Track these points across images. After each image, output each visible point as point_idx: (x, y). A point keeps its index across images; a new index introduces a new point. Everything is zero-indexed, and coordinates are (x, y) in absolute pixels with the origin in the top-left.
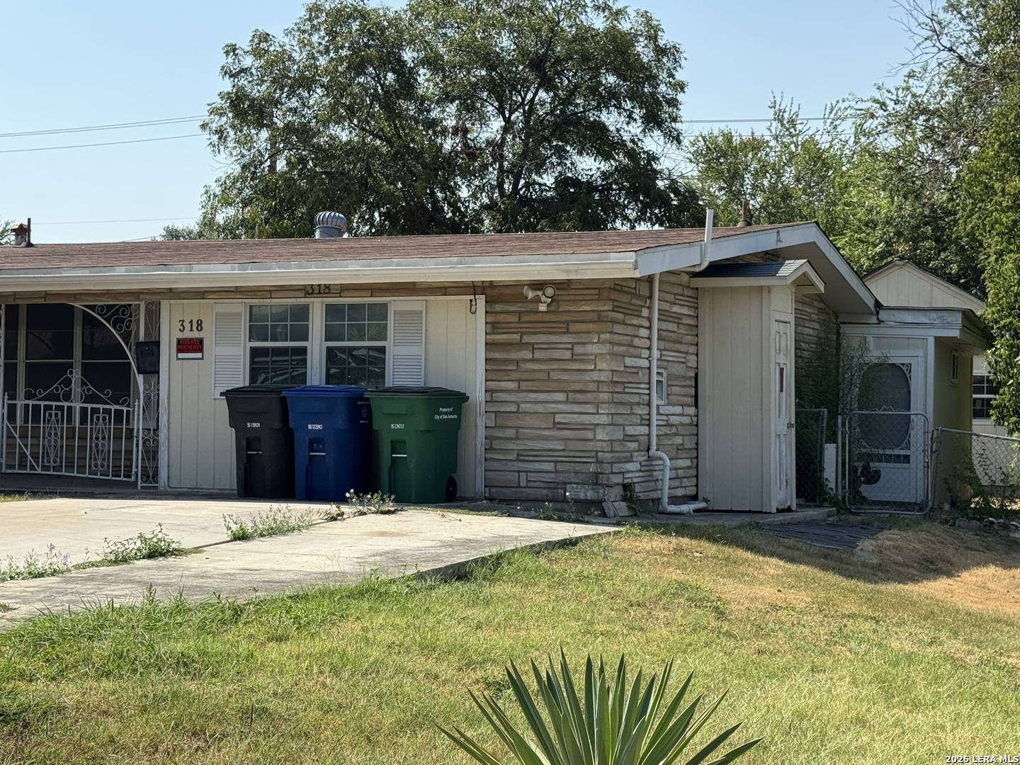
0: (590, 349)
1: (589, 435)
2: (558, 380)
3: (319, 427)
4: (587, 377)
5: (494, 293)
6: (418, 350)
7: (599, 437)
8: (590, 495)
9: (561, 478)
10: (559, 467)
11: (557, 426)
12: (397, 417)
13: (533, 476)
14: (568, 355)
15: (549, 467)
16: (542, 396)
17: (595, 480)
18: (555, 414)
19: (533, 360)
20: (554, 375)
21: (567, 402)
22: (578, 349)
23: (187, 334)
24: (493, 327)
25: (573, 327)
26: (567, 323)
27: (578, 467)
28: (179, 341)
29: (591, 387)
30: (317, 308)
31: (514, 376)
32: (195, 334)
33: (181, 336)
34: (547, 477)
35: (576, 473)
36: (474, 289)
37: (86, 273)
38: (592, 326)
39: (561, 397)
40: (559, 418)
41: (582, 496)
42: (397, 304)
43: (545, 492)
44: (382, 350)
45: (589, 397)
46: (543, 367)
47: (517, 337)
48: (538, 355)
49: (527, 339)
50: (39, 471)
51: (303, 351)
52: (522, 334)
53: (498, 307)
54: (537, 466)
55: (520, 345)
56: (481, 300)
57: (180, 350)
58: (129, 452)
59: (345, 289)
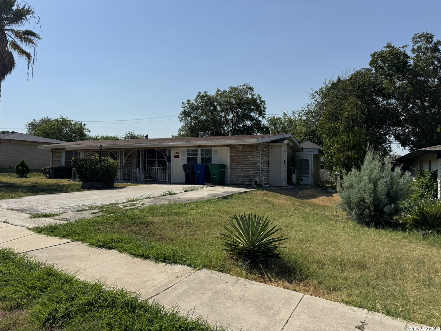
0: (249, 157)
1: (249, 172)
2: (243, 162)
3: (200, 171)
4: (248, 162)
5: (231, 147)
6: (217, 157)
7: (251, 173)
8: (249, 183)
9: (244, 180)
10: (243, 178)
11: (243, 171)
12: (214, 169)
13: (238, 180)
14: (245, 158)
15: (242, 178)
16: (240, 165)
17: (250, 181)
18: (242, 169)
19: (238, 159)
20: (242, 162)
21: (245, 166)
22: (247, 157)
23: (176, 155)
24: (231, 153)
25: (246, 153)
26: (245, 152)
27: (247, 178)
28: (174, 156)
29: (249, 164)
30: (199, 150)
31: (235, 162)
32: (177, 155)
33: (175, 155)
34: (241, 180)
35: (247, 179)
36: (228, 146)
37: (158, 144)
38: (249, 153)
39: (244, 165)
40: (243, 169)
41: (248, 184)
42: (214, 149)
43: (241, 183)
44: (211, 157)
45: (249, 165)
46: (240, 160)
47: (235, 155)
48: (239, 158)
49: (237, 155)
50: (150, 179)
51: (197, 157)
52: (236, 154)
53: (232, 149)
54: (239, 178)
55: (236, 156)
56: (229, 148)
57: (175, 158)
58: (166, 176)
59: (204, 146)
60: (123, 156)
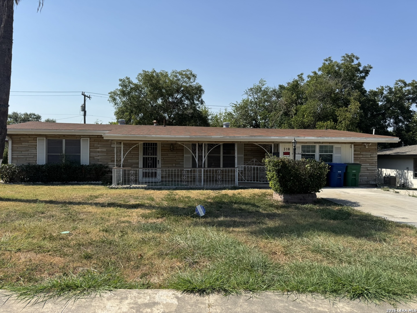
0: (374, 155)
1: (374, 172)
2: (368, 161)
3: (340, 172)
4: (373, 161)
5: (355, 144)
6: (339, 155)
7: (376, 172)
8: (374, 183)
9: (368, 180)
10: (368, 178)
11: (368, 170)
13: (363, 180)
14: (370, 156)
15: (366, 178)
16: (365, 164)
17: (375, 180)
18: (367, 168)
19: (363, 157)
20: (367, 160)
21: (369, 165)
22: (372, 155)
23: (286, 151)
24: (355, 151)
25: (371, 151)
26: (370, 150)
27: (372, 178)
28: (284, 153)
29: (374, 162)
30: (317, 146)
31: (359, 160)
32: (288, 151)
33: (284, 151)
34: (366, 180)
35: (371, 179)
36: (351, 143)
37: (277, 138)
38: (374, 151)
39: (368, 164)
40: (368, 169)
41: (373, 183)
42: (335, 146)
43: (366, 183)
44: (332, 155)
45: (374, 164)
46: (365, 159)
47: (360, 153)
48: (364, 156)
49: (362, 153)
50: (246, 181)
51: (314, 155)
52: (361, 152)
53: (356, 147)
54: (364, 178)
55: (360, 154)
56: (353, 145)
57: (284, 154)
59: (323, 143)
60: (202, 150)
